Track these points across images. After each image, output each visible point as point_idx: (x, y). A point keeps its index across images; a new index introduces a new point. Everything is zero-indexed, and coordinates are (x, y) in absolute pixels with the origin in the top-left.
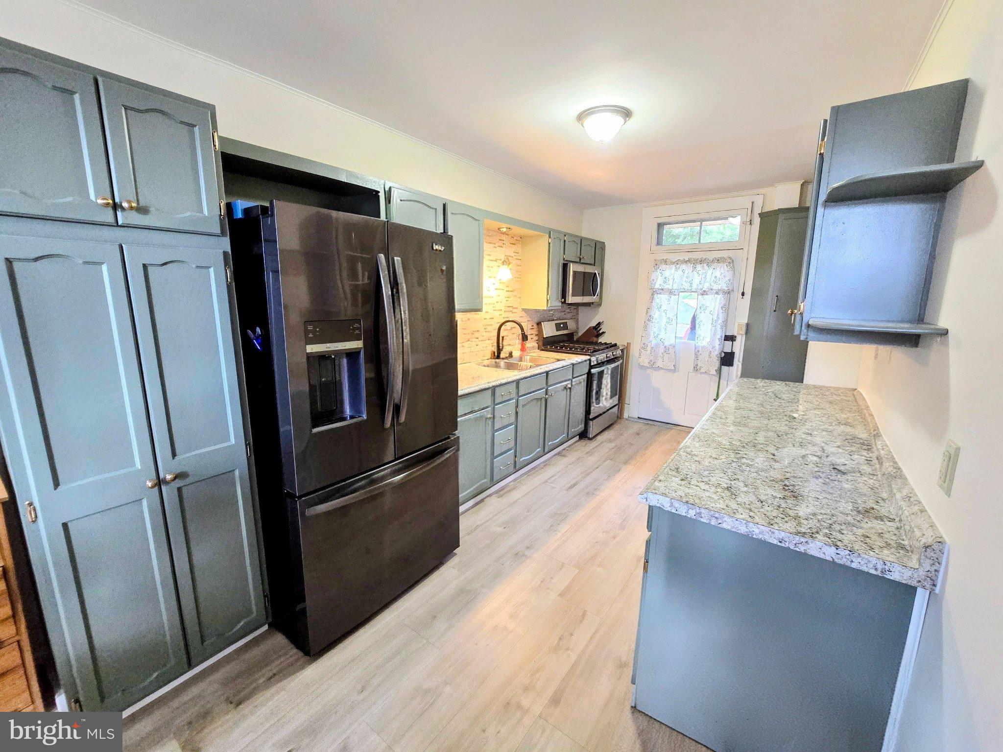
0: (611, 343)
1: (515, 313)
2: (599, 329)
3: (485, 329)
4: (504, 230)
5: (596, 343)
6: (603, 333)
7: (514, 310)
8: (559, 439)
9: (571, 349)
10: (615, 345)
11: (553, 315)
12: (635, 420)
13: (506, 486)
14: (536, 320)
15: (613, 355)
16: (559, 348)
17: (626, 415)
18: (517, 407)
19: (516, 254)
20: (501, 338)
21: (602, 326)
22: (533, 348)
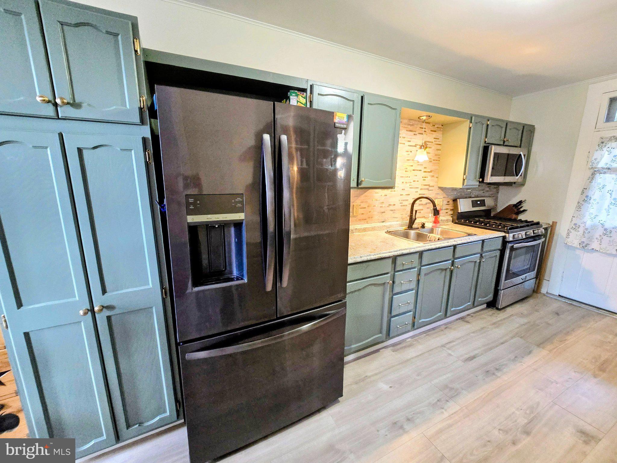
0: (533, 221)
1: (431, 190)
2: (519, 207)
3: (400, 203)
4: (424, 118)
5: (515, 220)
6: (524, 211)
7: (431, 188)
8: (463, 307)
9: (486, 224)
10: (538, 223)
11: (471, 193)
12: (555, 297)
13: (404, 341)
14: (453, 197)
15: (534, 233)
16: (473, 222)
17: (544, 290)
18: (419, 275)
19: (435, 140)
20: (414, 212)
21: (523, 205)
22: (447, 221)
